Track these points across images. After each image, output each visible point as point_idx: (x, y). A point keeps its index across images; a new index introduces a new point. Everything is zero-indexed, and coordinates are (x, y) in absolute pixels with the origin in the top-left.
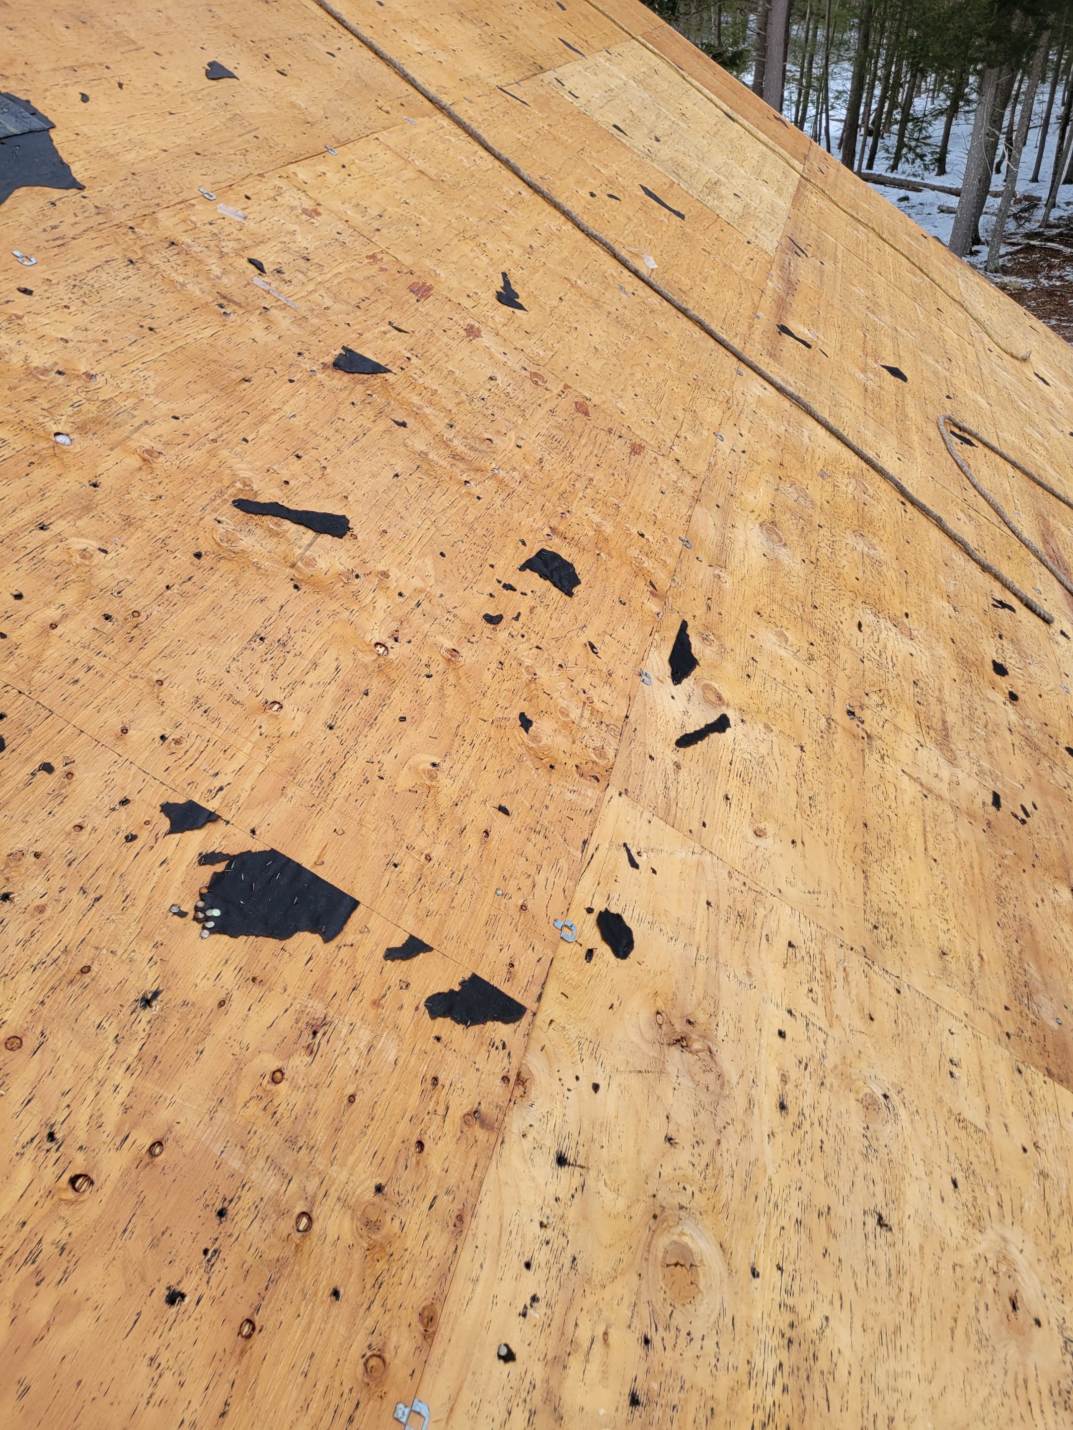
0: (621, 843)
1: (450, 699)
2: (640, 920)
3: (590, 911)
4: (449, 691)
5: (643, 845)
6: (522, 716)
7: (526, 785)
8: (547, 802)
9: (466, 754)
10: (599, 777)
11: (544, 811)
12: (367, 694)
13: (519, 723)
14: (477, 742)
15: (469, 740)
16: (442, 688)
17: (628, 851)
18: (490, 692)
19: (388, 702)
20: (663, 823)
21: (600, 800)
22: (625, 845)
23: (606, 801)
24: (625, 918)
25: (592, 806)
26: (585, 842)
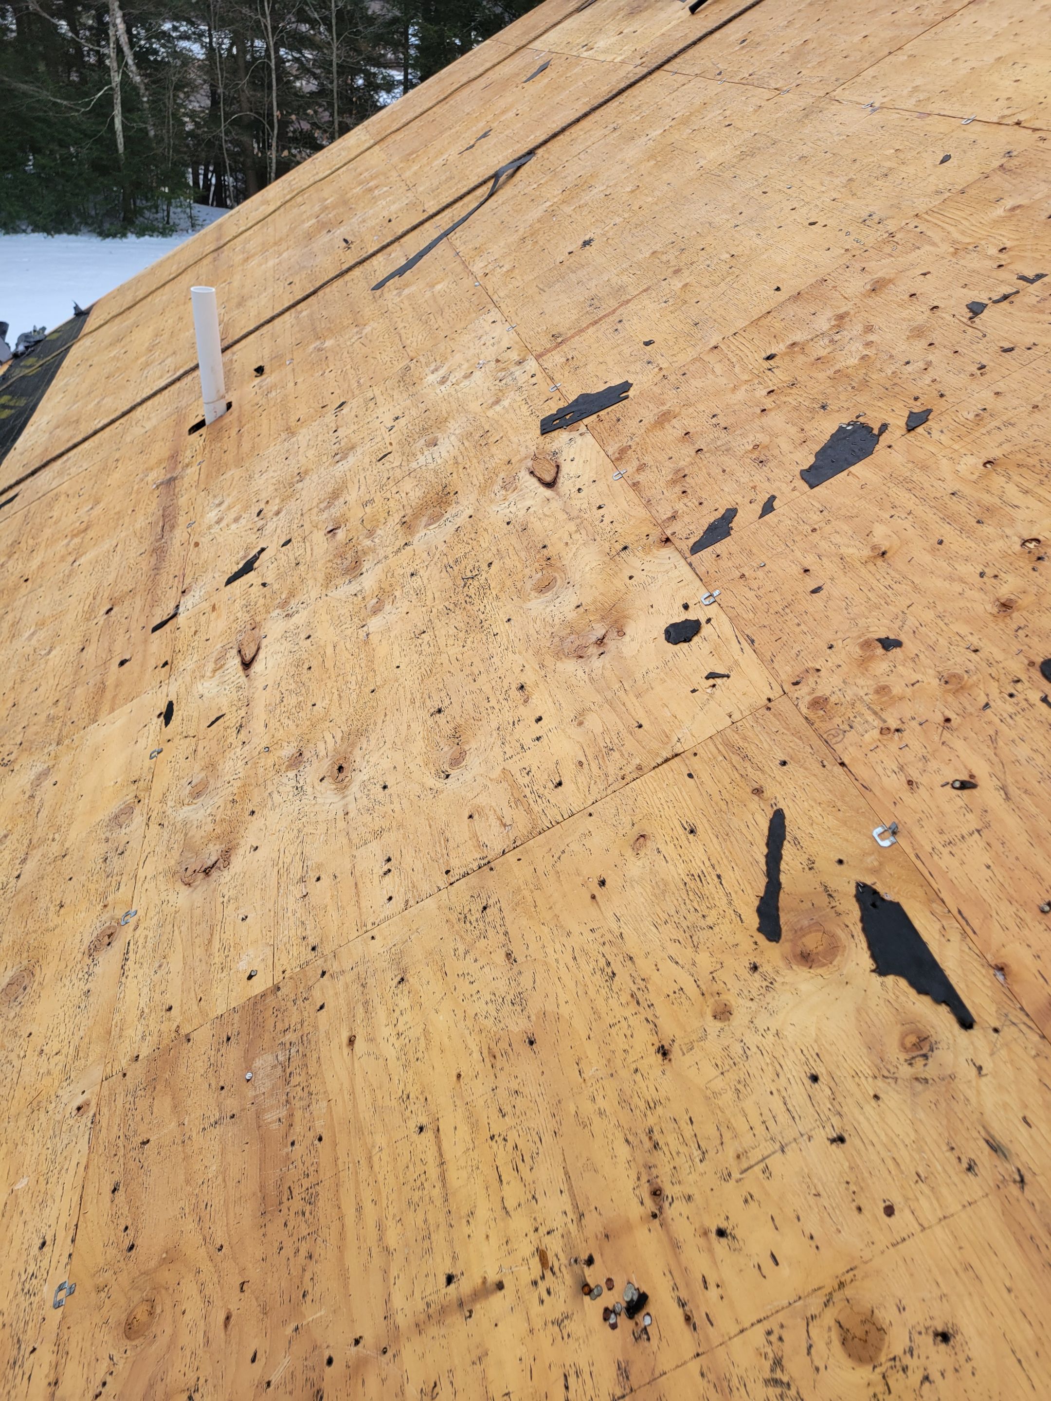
0: (732, 674)
1: (948, 586)
2: (675, 655)
3: (709, 621)
4: (957, 587)
5: (717, 691)
6: (898, 644)
7: (827, 617)
8: (803, 627)
9: (882, 580)
10: (797, 687)
11: (797, 621)
12: (978, 522)
13: (892, 637)
14: (889, 592)
15: (894, 586)
16: (962, 580)
17: (723, 676)
18: (941, 624)
19: (964, 536)
20: (720, 728)
21: (776, 675)
22: (728, 676)
23: (772, 680)
24: (686, 645)
25: (776, 665)
26: (753, 641)
